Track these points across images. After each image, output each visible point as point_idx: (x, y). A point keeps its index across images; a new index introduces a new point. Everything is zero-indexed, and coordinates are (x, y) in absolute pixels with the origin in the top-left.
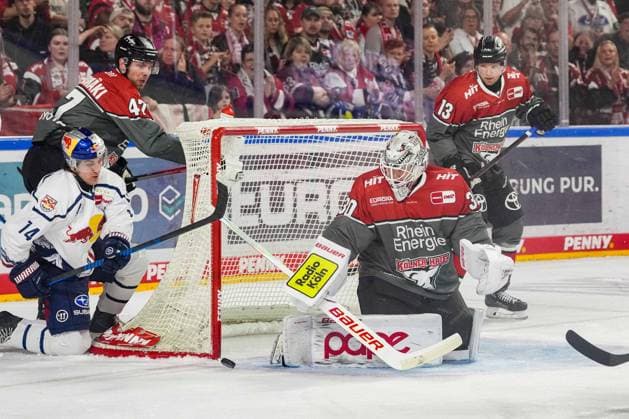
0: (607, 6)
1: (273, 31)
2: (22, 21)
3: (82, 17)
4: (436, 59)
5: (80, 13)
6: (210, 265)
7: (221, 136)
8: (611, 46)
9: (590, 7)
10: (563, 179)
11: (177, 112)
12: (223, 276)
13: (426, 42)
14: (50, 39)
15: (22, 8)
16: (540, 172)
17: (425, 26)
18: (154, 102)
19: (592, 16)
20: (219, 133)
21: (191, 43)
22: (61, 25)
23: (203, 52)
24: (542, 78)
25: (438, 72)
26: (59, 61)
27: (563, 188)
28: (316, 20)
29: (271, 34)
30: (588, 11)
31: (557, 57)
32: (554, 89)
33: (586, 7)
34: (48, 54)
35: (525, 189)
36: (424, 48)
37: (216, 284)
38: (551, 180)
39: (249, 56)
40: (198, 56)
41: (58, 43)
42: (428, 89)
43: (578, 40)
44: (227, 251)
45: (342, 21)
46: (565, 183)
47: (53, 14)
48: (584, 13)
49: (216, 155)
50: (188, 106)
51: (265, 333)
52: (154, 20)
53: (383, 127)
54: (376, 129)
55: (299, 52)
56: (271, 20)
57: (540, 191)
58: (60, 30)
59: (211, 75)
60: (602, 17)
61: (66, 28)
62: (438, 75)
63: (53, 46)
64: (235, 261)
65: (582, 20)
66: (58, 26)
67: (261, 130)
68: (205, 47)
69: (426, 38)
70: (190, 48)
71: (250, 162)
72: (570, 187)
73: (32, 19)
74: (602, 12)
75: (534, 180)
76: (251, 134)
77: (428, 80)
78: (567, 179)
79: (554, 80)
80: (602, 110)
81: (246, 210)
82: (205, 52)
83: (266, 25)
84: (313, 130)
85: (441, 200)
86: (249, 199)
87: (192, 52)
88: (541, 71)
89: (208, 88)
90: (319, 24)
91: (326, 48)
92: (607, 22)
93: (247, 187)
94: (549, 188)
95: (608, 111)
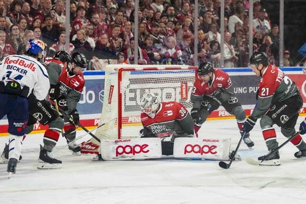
0: (268, 22)
1: (142, 32)
2: (48, 28)
3: (71, 26)
4: (203, 42)
5: (70, 25)
6: (117, 120)
7: (121, 72)
9: (261, 22)
10: (250, 88)
11: (105, 62)
12: (122, 125)
13: (199, 36)
14: (60, 35)
15: (48, 23)
16: (241, 86)
17: (198, 30)
18: (97, 59)
19: (261, 25)
20: (121, 70)
21: (112, 36)
22: (63, 30)
23: (116, 40)
24: (242, 48)
25: (203, 47)
26: (62, 43)
27: (250, 91)
28: (157, 28)
29: (141, 33)
30: (260, 24)
31: (248, 41)
32: (247, 53)
33: (259, 22)
34: (58, 40)
35: (236, 91)
36: (198, 38)
37: (120, 127)
38: (246, 88)
39: (132, 41)
40: (114, 41)
41: (62, 37)
42: (200, 54)
43: (256, 35)
44: (124, 114)
45: (167, 28)
46: (251, 89)
47: (60, 25)
48: (259, 24)
49: (120, 78)
50: (110, 60)
52: (98, 28)
53: (182, 68)
54: (180, 69)
55: (149, 40)
56: (141, 27)
57: (242, 92)
58: (64, 32)
59: (118, 49)
60: (265, 26)
61: (65, 31)
62: (203, 48)
63: (60, 38)
64: (127, 118)
65: (258, 27)
66: (62, 30)
67: (137, 69)
68: (117, 38)
69: (199, 34)
70: (111, 38)
71: (133, 81)
72: (253, 91)
73: (51, 27)
74: (266, 24)
75: (239, 89)
76: (133, 70)
77: (199, 50)
78: (252, 88)
79: (247, 50)
81: (131, 99)
83: (139, 30)
84: (156, 69)
86: (133, 95)
87: (112, 40)
88: (242, 46)
89: (117, 54)
90: (159, 29)
91: (161, 38)
92: (267, 28)
93: (131, 91)
94: (245, 91)
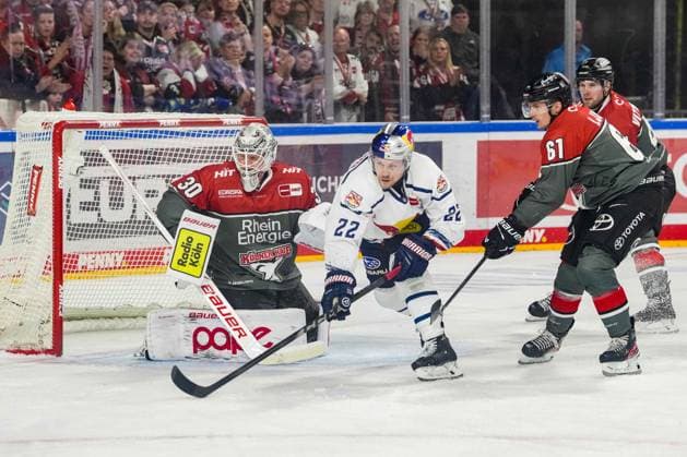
6: (51, 261)
7: (61, 131)
8: (443, 44)
12: (65, 275)
19: (432, 10)
20: (60, 127)
23: (46, 48)
28: (151, 14)
30: (428, 5)
37: (58, 280)
44: (69, 247)
48: (424, 7)
49: (58, 149)
51: (107, 330)
53: (226, 121)
54: (219, 123)
60: (442, 12)
64: (74, 258)
65: (422, 15)
67: (102, 123)
68: (48, 44)
76: (92, 128)
80: (437, 108)
81: (85, 206)
82: (48, 48)
84: (156, 124)
85: (289, 193)
86: (88, 195)
91: (163, 43)
92: (447, 17)
93: (86, 184)
95: (442, 107)
